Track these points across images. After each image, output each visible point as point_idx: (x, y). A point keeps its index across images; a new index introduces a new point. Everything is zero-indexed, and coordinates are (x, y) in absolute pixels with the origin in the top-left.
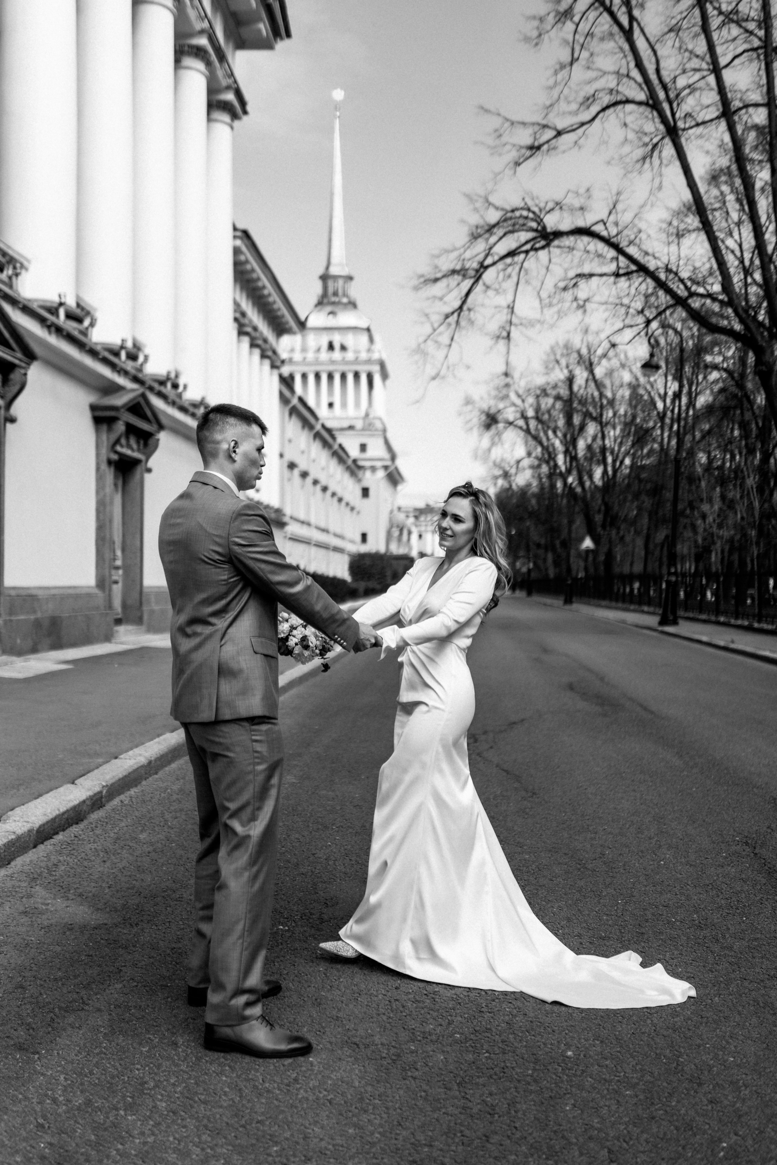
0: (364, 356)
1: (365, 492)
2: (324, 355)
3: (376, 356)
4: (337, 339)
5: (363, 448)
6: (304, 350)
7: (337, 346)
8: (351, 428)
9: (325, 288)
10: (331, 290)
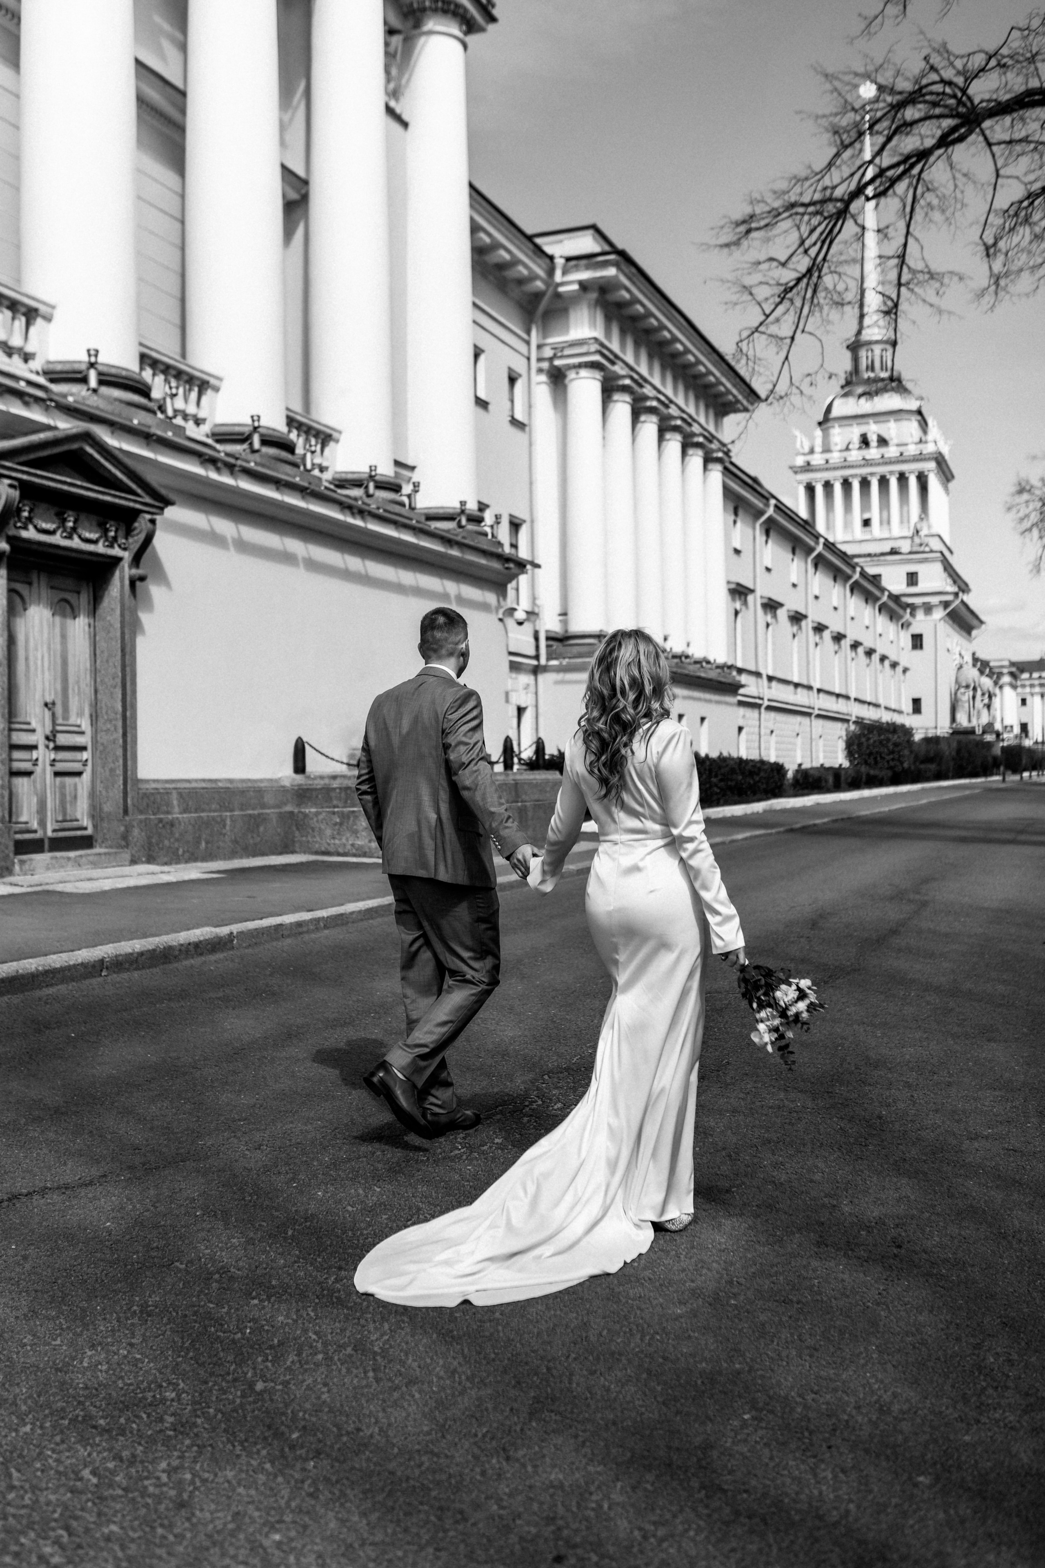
0: (912, 450)
1: (917, 641)
2: (855, 455)
3: (930, 448)
4: (873, 430)
5: (912, 579)
6: (827, 450)
7: (873, 439)
8: (894, 552)
9: (856, 360)
10: (863, 363)
